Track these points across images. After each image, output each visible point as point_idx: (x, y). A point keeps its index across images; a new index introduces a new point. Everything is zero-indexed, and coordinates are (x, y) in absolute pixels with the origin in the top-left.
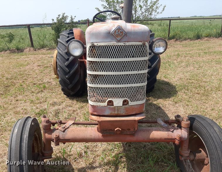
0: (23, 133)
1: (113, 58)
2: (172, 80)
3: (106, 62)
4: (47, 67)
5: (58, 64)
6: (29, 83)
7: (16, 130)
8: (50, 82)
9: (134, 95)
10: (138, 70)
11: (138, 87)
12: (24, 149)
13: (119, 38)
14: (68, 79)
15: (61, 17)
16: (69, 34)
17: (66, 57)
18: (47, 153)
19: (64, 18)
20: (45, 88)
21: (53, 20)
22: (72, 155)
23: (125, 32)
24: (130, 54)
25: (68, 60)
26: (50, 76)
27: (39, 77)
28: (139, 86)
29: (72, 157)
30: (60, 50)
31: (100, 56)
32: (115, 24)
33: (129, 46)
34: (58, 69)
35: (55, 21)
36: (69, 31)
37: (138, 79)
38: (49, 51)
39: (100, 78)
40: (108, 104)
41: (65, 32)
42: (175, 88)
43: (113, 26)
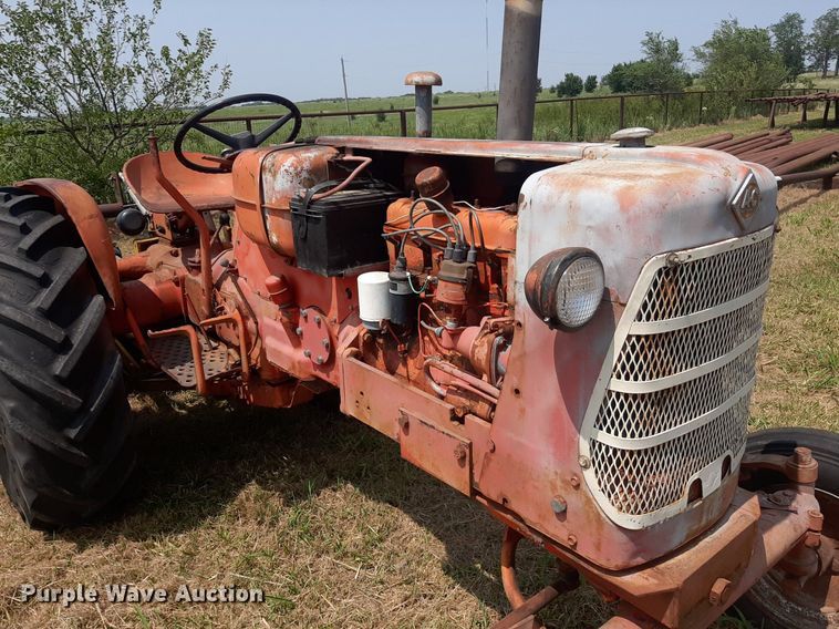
14: (81, 446)
25: (65, 344)
39: (676, 397)
40: (689, 502)
43: (728, 173)
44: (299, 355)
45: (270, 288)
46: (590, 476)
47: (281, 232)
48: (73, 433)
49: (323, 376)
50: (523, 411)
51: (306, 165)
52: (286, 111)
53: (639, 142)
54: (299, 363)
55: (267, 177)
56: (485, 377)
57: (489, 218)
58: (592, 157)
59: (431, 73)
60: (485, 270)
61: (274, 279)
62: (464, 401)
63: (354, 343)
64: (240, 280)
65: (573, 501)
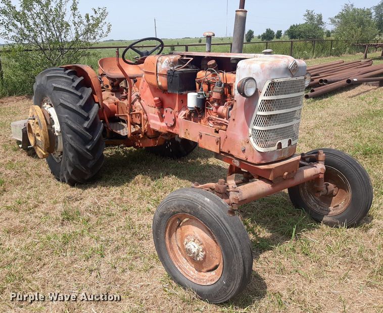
3: (281, 99)
13: (294, 73)
14: (90, 152)
31: (277, 93)
39: (274, 118)
40: (277, 148)
43: (289, 61)
44: (164, 124)
45: (155, 101)
46: (251, 139)
47: (162, 82)
48: (88, 147)
49: (171, 131)
50: (235, 125)
51: (172, 60)
52: (159, 43)
53: (269, 53)
54: (163, 127)
55: (159, 64)
56: (225, 118)
57: (228, 75)
58: (257, 57)
59: (211, 32)
60: (226, 90)
61: (157, 98)
62: (219, 126)
63: (185, 115)
64: (141, 101)
65: (247, 147)
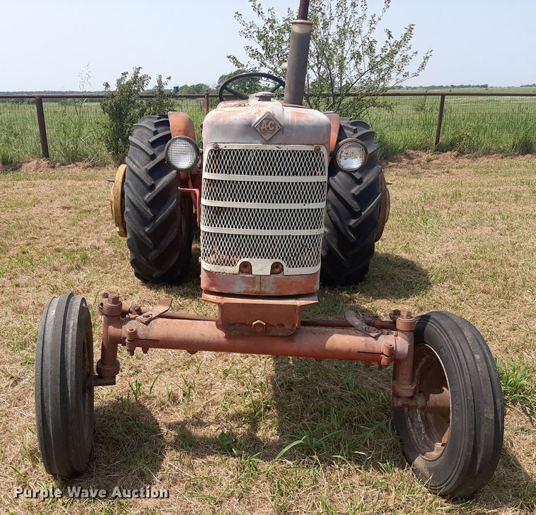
0: (67, 318)
1: (259, 174)
2: (424, 256)
3: (241, 182)
4: (89, 211)
5: (128, 197)
6: (44, 247)
7: (53, 312)
8: (99, 248)
9: (295, 254)
10: (306, 202)
11: (303, 236)
12: (70, 346)
13: (268, 137)
14: (149, 236)
15: (129, 78)
16: (156, 125)
17: (149, 181)
18: (108, 371)
19: (138, 80)
20: (85, 259)
21: (107, 85)
22: (155, 397)
23: (280, 124)
24: (288, 169)
25: (152, 187)
26: (97, 233)
27: (68, 235)
28: (307, 236)
29: (155, 402)
30: (134, 163)
31: (229, 170)
32: (261, 109)
33: (287, 152)
34: (127, 209)
35: (113, 88)
36: (158, 118)
37: (305, 219)
38: (92, 171)
39: (227, 214)
40: (241, 271)
41: (147, 120)
42: (425, 275)
